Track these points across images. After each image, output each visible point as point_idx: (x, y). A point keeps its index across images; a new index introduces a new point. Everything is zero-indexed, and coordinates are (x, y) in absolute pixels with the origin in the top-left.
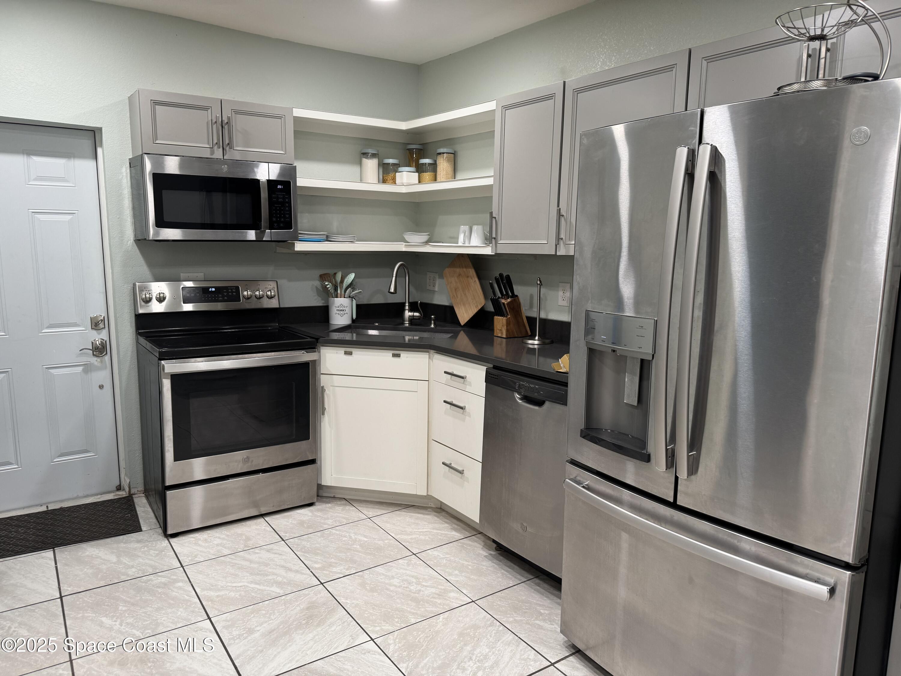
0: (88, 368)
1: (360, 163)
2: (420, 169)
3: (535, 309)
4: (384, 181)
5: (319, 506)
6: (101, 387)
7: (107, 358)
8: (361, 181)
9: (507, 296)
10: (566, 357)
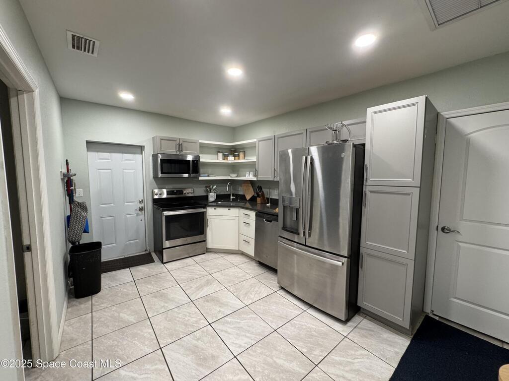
0: (137, 215)
1: (217, 154)
2: (235, 156)
3: (269, 195)
4: (224, 159)
5: (206, 254)
6: (141, 220)
7: (143, 212)
8: (218, 159)
9: (260, 192)
10: (277, 209)
